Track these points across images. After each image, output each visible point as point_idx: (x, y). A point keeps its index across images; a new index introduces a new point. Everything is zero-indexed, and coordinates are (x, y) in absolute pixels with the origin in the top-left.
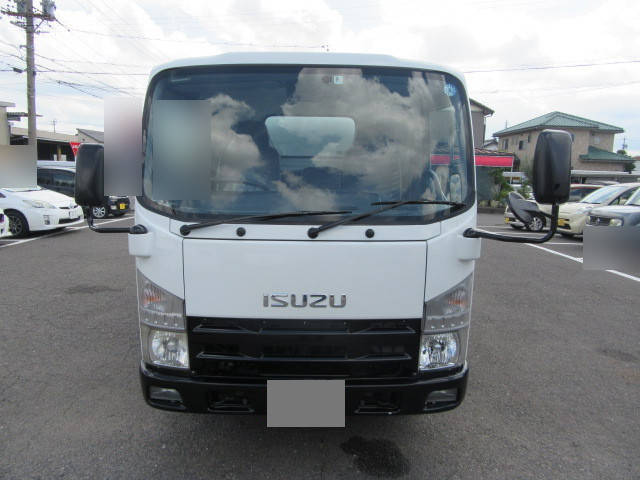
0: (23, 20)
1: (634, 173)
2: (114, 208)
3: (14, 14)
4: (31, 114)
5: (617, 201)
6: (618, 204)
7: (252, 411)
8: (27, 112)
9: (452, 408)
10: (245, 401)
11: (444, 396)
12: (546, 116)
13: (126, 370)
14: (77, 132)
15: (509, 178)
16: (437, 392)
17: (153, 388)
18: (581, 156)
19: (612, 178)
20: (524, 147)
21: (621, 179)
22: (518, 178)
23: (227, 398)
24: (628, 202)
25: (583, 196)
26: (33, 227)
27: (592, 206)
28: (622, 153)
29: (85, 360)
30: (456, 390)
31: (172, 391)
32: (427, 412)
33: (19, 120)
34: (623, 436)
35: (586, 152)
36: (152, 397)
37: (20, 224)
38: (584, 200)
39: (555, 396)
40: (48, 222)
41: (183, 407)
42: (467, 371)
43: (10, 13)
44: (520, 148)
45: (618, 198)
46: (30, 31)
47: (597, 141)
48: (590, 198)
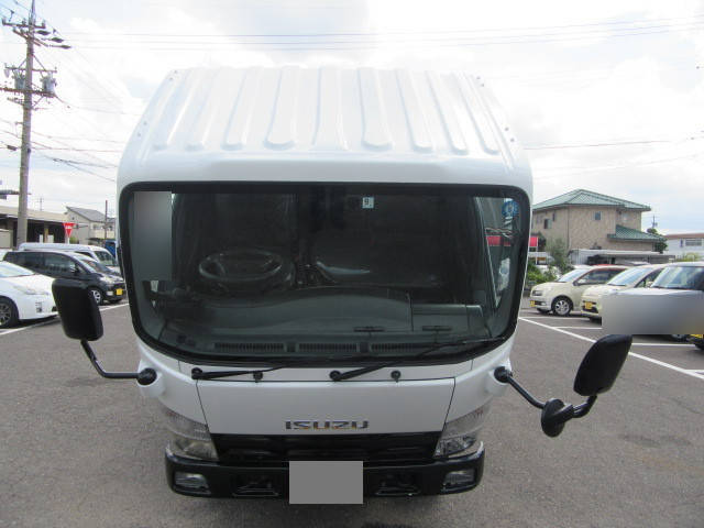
0: (21, 96)
1: (665, 253)
2: (110, 293)
3: (11, 90)
4: (22, 193)
5: (642, 283)
6: (644, 286)
7: (277, 494)
8: (18, 190)
9: (471, 489)
10: (269, 485)
11: (461, 477)
12: (570, 194)
13: (137, 463)
14: (66, 210)
15: (533, 258)
16: (454, 473)
17: (178, 474)
18: (608, 235)
19: (640, 258)
20: (549, 226)
21: (651, 260)
22: (543, 259)
23: (252, 483)
24: (654, 284)
25: (610, 277)
26: (23, 316)
27: (618, 288)
28: (652, 231)
29: (93, 455)
30: (472, 471)
31: (197, 476)
32: (447, 493)
33: (5, 198)
34: (640, 518)
35: (614, 231)
36: (178, 483)
37: (10, 312)
38: (610, 282)
39: (575, 481)
40: (40, 310)
41: (208, 493)
42: (483, 453)
43: (6, 89)
44: (546, 226)
45: (644, 280)
46: (28, 107)
47: (624, 219)
48: (616, 280)
